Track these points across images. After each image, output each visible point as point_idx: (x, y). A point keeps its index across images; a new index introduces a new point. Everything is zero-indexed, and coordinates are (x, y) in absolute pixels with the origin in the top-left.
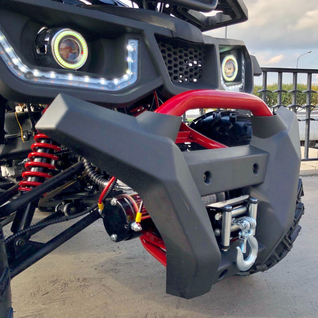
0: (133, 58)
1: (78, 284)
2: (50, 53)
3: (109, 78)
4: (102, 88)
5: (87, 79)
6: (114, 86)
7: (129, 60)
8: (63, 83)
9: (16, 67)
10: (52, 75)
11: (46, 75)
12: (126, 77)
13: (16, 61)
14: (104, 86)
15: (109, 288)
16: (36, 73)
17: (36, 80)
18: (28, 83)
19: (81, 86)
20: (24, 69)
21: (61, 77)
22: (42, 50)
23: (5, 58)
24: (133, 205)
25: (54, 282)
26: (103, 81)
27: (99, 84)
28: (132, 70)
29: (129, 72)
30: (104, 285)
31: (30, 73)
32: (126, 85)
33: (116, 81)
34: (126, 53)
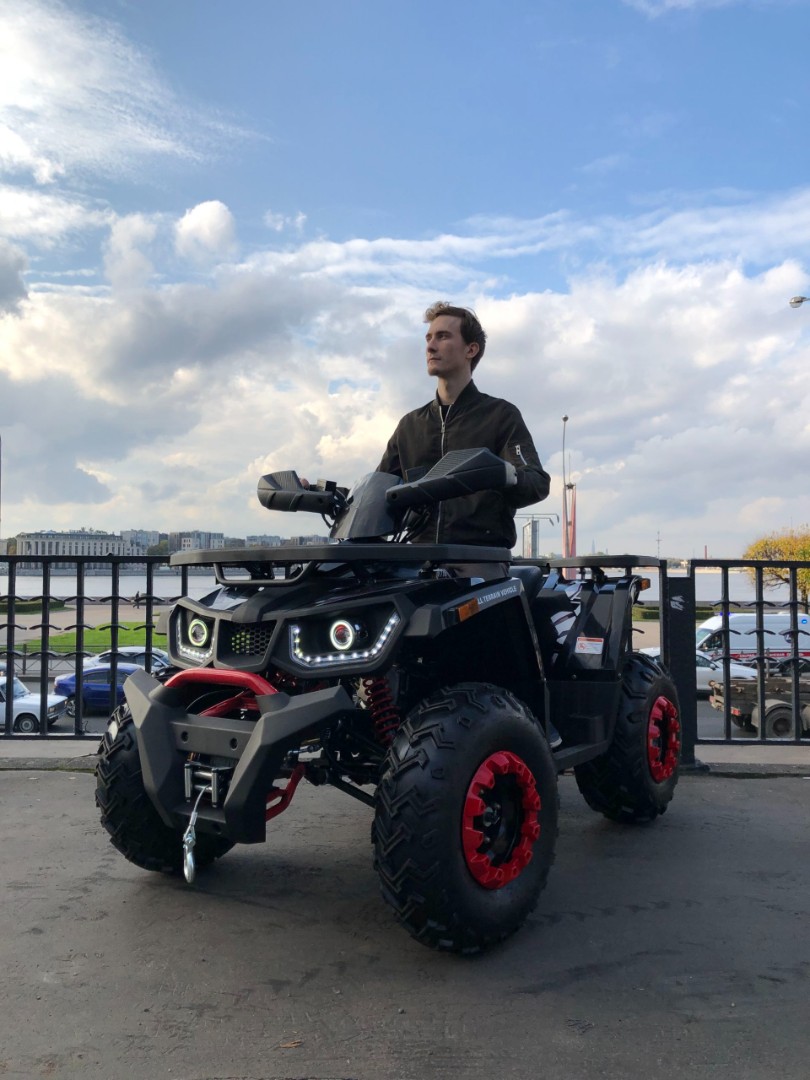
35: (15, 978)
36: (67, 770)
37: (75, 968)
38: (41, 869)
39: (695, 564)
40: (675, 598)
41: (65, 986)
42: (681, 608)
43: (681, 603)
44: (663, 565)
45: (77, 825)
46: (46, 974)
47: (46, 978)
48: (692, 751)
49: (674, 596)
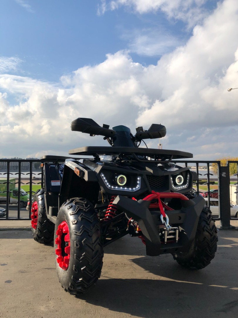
0: (139, 182)
1: (122, 265)
2: (116, 182)
3: (132, 188)
4: (130, 191)
5: (126, 188)
6: (133, 190)
7: (138, 182)
8: (119, 190)
9: (108, 186)
10: (117, 187)
11: (115, 188)
12: (137, 187)
13: (108, 184)
14: (130, 190)
15: (134, 268)
16: (112, 187)
17: (112, 189)
18: (110, 189)
19: (124, 190)
20: (109, 186)
21: (119, 188)
22: (114, 180)
23: (105, 183)
24: (136, 226)
25: (112, 264)
26: (130, 189)
27: (129, 190)
28: (139, 185)
29: (138, 186)
30: (133, 267)
31: (111, 187)
32: (137, 190)
33: (134, 189)
34: (137, 180)
35: (31, 309)
36: (27, 230)
37: (52, 304)
38: (28, 265)
39: (230, 162)
40: (223, 173)
41: (50, 312)
42: (225, 176)
43: (225, 175)
44: (219, 163)
45: (36, 249)
46: (42, 307)
47: (43, 308)
48: (229, 222)
49: (223, 172)
